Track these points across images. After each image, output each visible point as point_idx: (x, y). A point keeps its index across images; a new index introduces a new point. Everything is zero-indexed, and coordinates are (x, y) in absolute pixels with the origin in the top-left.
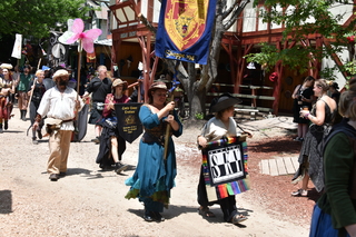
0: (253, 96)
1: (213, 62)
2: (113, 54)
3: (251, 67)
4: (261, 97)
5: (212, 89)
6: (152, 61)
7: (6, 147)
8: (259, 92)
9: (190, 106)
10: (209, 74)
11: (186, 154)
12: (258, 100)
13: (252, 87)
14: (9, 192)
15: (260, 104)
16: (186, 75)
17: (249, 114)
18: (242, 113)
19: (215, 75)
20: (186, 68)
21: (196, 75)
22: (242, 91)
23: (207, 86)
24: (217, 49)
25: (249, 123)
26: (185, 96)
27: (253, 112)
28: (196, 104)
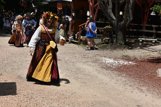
0: (154, 31)
1: (130, 11)
2: (72, 6)
3: (152, 14)
4: (159, 32)
5: (130, 27)
6: (95, 10)
7: (13, 59)
8: (157, 29)
9: (116, 37)
10: (128, 18)
11: (114, 64)
12: (157, 33)
13: (153, 26)
14: (15, 83)
15: (157, 36)
16: (115, 19)
17: (151, 41)
18: (147, 41)
19: (131, 19)
20: (114, 15)
21: (120, 18)
22: (147, 28)
23: (127, 25)
24: (133, 3)
25: (151, 47)
26: (114, 31)
27: (154, 40)
28: (120, 35)
